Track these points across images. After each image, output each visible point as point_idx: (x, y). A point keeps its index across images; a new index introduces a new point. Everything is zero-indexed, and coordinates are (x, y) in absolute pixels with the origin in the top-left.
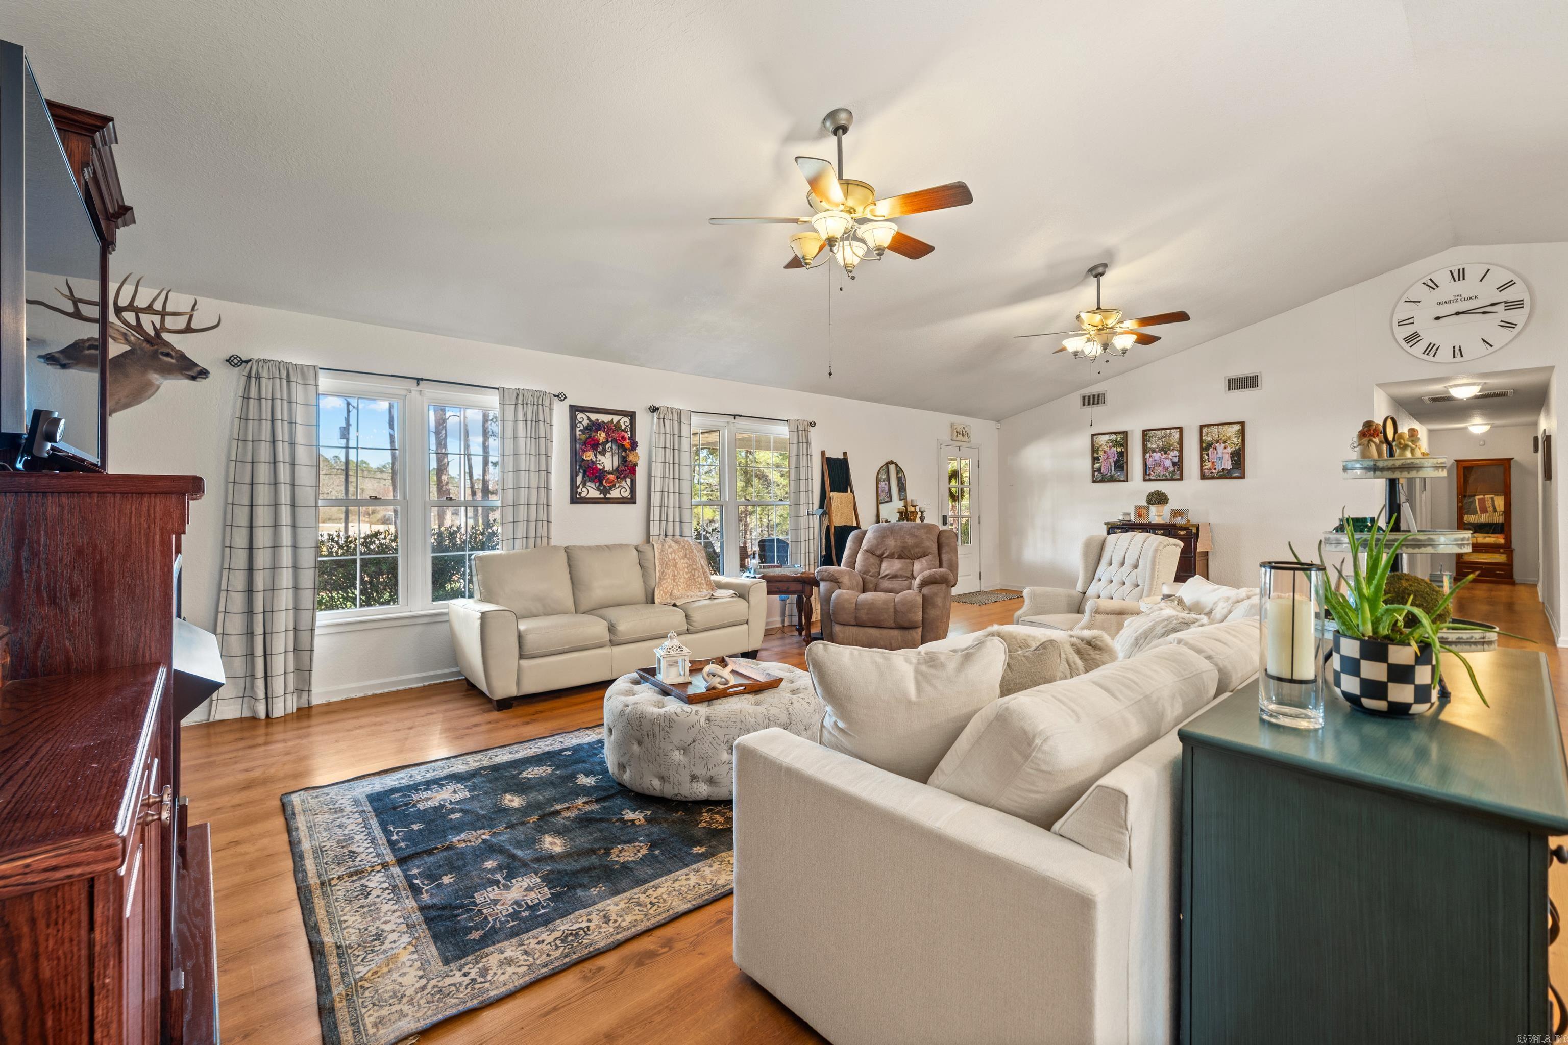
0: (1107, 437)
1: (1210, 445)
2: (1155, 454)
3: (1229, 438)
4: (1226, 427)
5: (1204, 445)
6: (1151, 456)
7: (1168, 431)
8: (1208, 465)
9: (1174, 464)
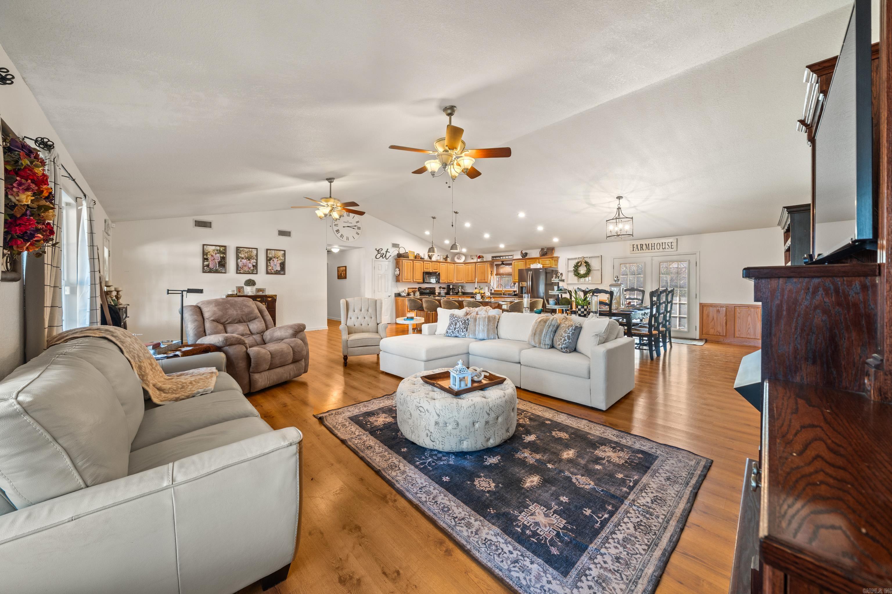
0: (214, 248)
1: (271, 259)
2: (243, 260)
3: (279, 256)
4: (278, 251)
5: (268, 258)
6: (241, 261)
7: (251, 249)
8: (270, 268)
9: (253, 266)
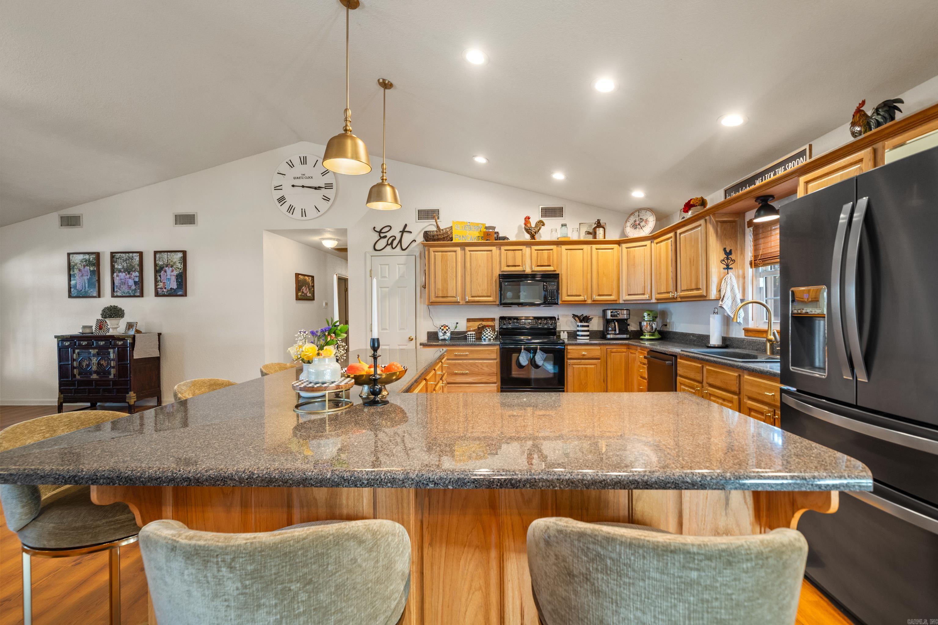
0: (81, 257)
1: (162, 268)
2: (120, 274)
3: (175, 263)
4: (173, 254)
5: (158, 268)
6: (117, 276)
7: (131, 254)
8: (161, 285)
9: (135, 283)
